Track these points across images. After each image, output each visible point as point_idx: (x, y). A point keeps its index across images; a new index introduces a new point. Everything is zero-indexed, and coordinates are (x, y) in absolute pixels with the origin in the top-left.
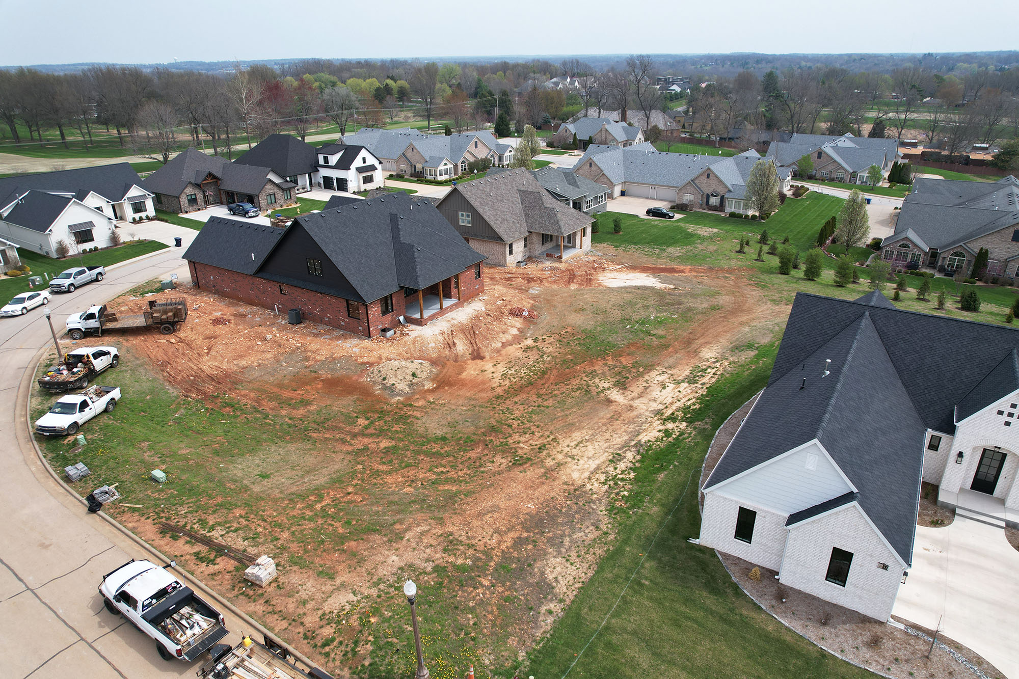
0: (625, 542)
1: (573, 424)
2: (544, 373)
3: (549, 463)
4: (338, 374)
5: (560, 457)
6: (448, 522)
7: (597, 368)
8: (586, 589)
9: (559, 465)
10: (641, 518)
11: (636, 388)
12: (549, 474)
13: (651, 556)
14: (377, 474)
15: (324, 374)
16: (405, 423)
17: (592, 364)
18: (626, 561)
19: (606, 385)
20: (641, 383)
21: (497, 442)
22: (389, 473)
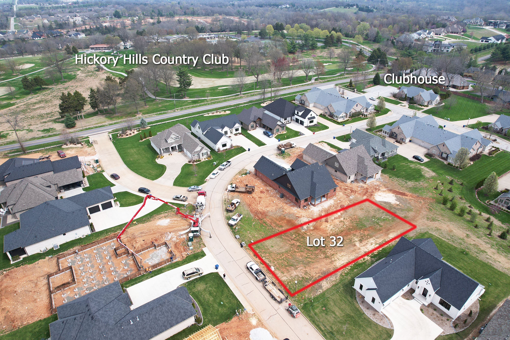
0: (340, 283)
1: (343, 250)
2: (342, 231)
3: (333, 259)
4: (291, 218)
5: (336, 258)
6: (307, 268)
7: (357, 233)
8: (328, 290)
9: (335, 260)
10: (345, 279)
11: (364, 243)
12: (332, 262)
13: (343, 287)
14: (295, 252)
15: (287, 218)
16: (304, 239)
17: (356, 231)
18: (338, 286)
19: (357, 240)
20: (366, 242)
21: (323, 250)
22: (297, 252)
